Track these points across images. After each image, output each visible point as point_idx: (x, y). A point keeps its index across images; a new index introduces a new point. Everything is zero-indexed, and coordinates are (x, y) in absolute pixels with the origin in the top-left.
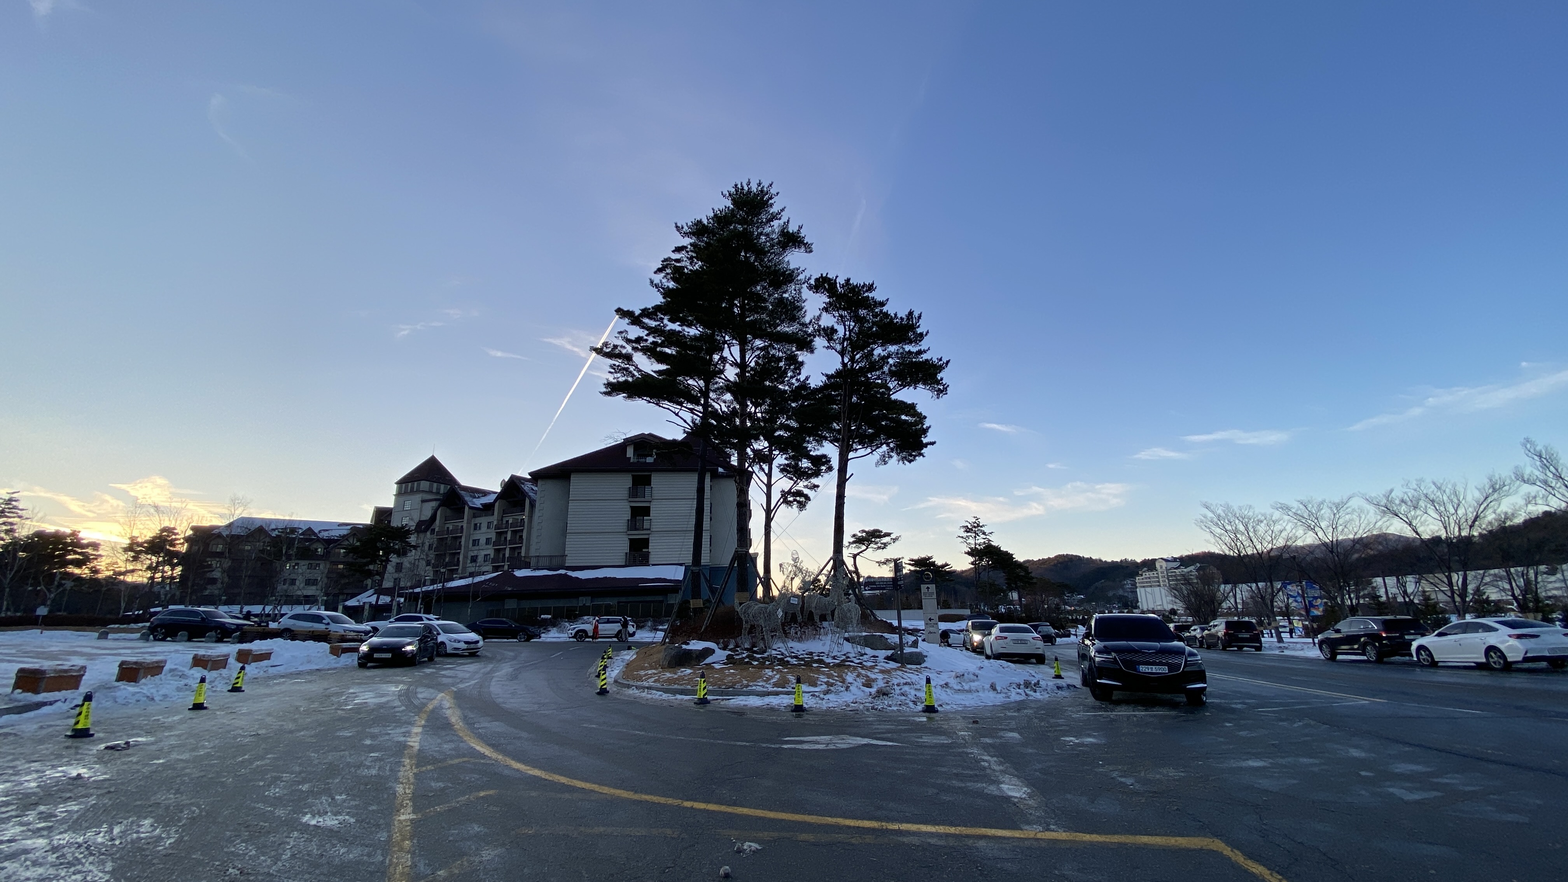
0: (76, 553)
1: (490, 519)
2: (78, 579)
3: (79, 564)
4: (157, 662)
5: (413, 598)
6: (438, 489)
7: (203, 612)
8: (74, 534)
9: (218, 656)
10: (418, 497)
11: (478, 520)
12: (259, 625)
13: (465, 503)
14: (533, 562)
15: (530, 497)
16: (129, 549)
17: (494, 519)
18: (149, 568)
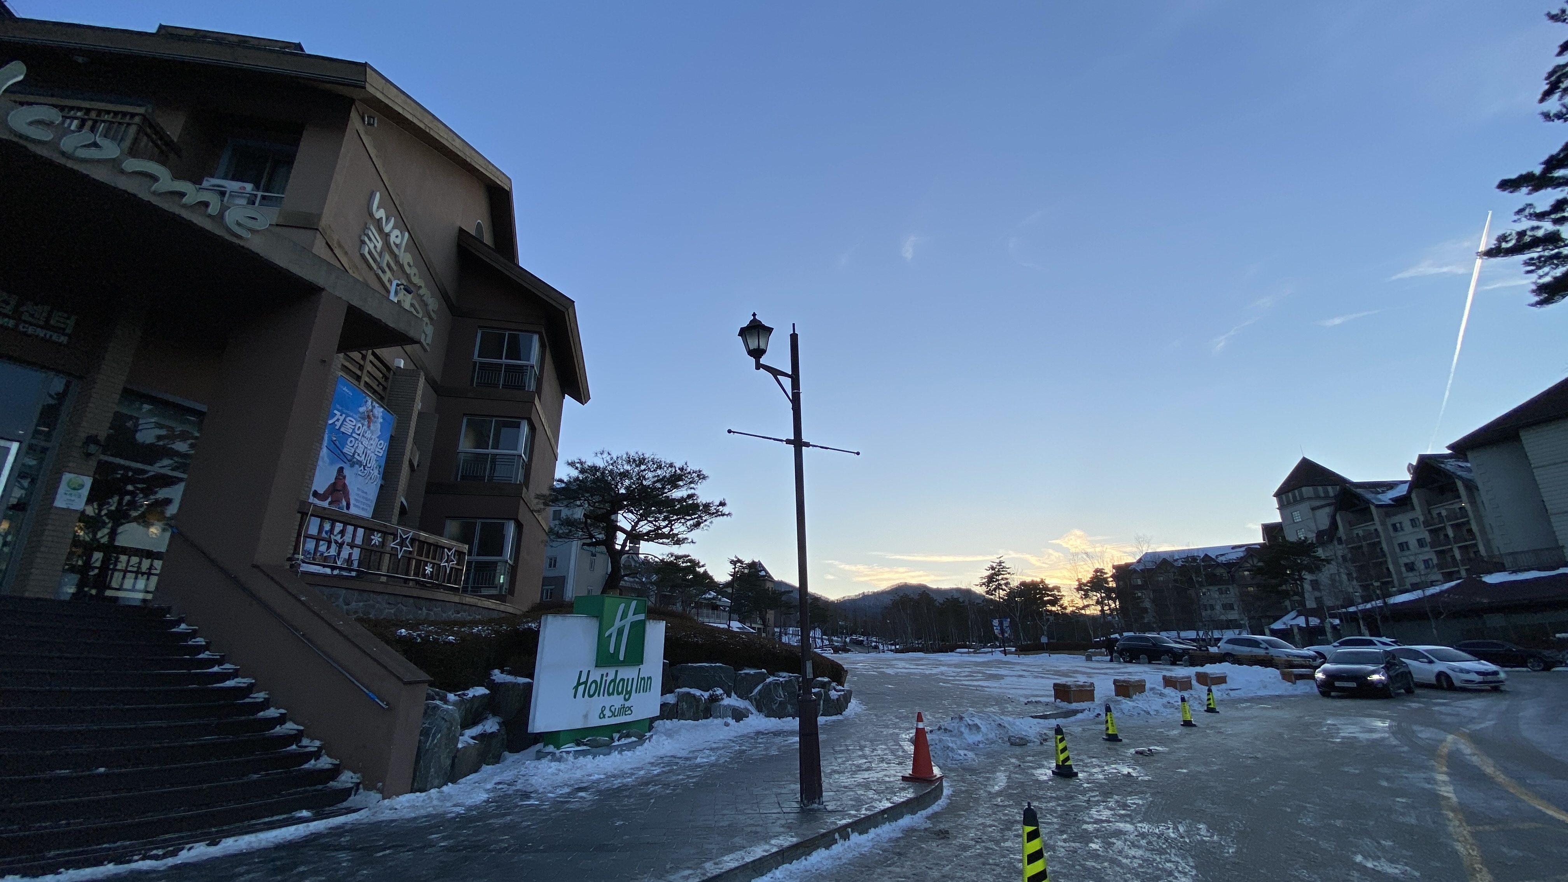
0: (1049, 595)
1: (1411, 515)
2: (1055, 614)
3: (1054, 603)
4: (1139, 681)
5: (1352, 618)
6: (1326, 492)
7: (1151, 637)
8: (1042, 582)
9: (1183, 678)
10: (1305, 507)
11: (1396, 519)
12: (1201, 650)
13: (1368, 502)
14: (1508, 562)
15: (1460, 478)
16: (1079, 589)
17: (1418, 513)
18: (1098, 603)
